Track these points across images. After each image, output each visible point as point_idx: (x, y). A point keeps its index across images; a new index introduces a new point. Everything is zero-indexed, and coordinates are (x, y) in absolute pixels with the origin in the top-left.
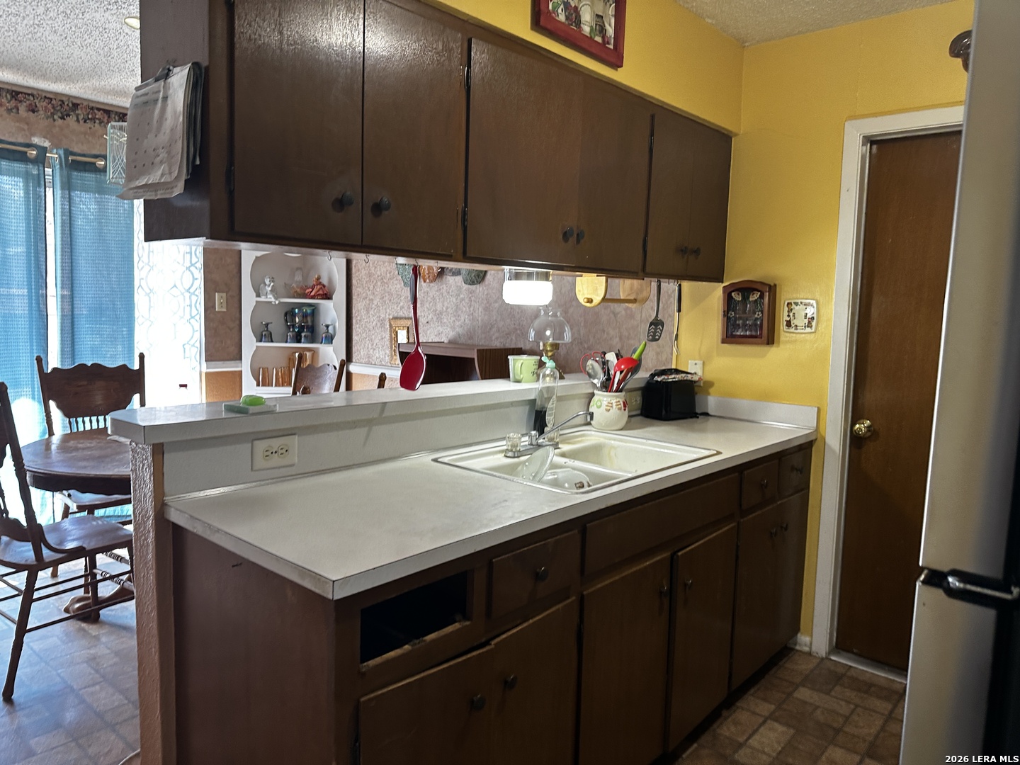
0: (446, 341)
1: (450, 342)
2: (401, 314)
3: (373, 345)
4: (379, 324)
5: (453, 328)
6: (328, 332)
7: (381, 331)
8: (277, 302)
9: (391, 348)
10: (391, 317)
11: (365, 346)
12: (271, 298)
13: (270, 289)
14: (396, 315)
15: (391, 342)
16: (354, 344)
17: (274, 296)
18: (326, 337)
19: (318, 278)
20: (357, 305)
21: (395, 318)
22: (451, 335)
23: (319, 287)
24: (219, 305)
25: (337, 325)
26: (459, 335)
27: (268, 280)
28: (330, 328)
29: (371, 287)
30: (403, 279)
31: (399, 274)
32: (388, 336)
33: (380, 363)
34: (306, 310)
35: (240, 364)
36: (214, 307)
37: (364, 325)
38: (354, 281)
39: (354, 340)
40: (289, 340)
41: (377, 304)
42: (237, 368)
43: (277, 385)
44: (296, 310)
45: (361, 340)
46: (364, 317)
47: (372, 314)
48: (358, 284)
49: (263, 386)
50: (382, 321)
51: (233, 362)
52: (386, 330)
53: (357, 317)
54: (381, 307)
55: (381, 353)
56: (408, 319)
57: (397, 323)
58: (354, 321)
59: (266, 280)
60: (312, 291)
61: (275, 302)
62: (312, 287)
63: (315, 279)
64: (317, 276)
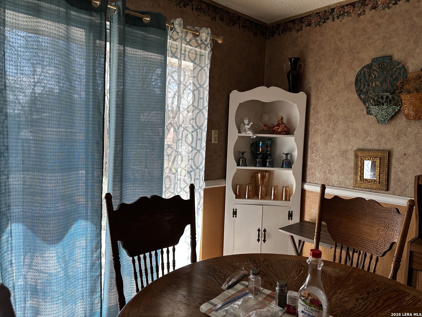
8: (255, 137)
10: (355, 149)
12: (250, 134)
13: (249, 127)
14: (362, 147)
15: (356, 169)
17: (252, 132)
18: (286, 162)
19: (282, 119)
20: (314, 139)
21: (361, 150)
23: (283, 126)
24: (214, 139)
25: (295, 153)
27: (247, 121)
28: (289, 157)
29: (331, 125)
30: (378, 117)
31: (369, 113)
32: (352, 164)
33: (339, 185)
34: (267, 142)
35: (224, 182)
36: (211, 140)
37: (321, 155)
38: (312, 121)
39: (308, 165)
40: (257, 165)
41: (338, 138)
42: (223, 184)
43: (249, 198)
44: (261, 142)
45: (316, 165)
46: (321, 148)
47: (331, 146)
48: (316, 122)
49: (240, 198)
50: (343, 152)
51: (220, 180)
52: (347, 159)
53: (313, 148)
54: (343, 141)
55: (340, 178)
56: (380, 151)
57: (366, 154)
58: (310, 151)
59: (245, 121)
60: (278, 129)
61: (253, 137)
62: (278, 125)
63: (280, 120)
64: (280, 118)
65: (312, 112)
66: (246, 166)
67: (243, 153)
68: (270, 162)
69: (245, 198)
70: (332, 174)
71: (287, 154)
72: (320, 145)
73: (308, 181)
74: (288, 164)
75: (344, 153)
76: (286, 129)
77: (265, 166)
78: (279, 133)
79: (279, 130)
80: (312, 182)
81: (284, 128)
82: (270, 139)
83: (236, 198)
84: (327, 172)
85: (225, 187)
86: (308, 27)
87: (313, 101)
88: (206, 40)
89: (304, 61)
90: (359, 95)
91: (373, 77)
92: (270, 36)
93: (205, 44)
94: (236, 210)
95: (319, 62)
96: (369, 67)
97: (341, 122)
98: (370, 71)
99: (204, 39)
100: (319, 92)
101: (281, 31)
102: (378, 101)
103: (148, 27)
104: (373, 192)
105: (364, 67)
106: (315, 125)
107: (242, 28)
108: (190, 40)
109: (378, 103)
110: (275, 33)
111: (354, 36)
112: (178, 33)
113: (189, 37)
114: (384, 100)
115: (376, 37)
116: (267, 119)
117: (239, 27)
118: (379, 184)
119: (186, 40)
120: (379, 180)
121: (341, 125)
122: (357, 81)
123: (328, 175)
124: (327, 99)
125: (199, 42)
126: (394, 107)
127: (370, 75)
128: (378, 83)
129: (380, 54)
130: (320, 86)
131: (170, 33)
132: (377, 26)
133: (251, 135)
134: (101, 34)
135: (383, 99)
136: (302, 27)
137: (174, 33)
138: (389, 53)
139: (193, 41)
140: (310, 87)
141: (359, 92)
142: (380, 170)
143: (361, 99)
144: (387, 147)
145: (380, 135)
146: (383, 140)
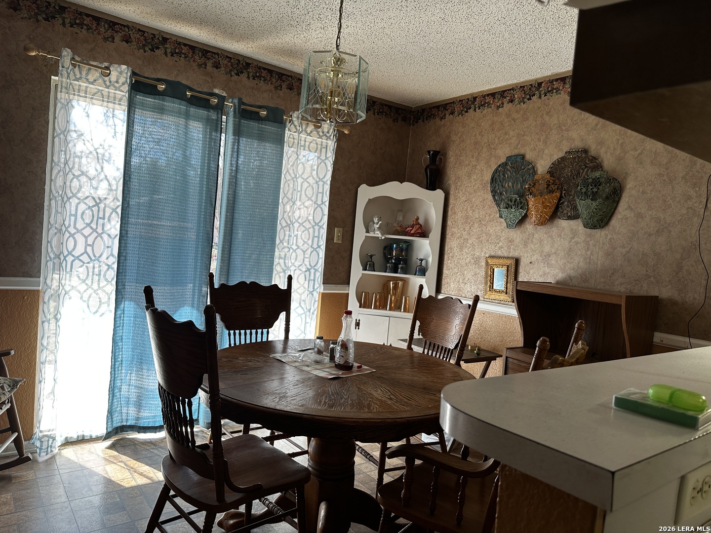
0: (553, 282)
1: (555, 282)
2: (500, 253)
3: (465, 279)
4: (473, 261)
5: (563, 270)
6: (421, 265)
7: (475, 268)
8: (383, 238)
10: (487, 255)
12: (378, 234)
13: (378, 226)
14: (493, 254)
15: (486, 277)
16: (445, 277)
17: (381, 232)
18: (419, 270)
19: (418, 219)
20: (451, 243)
21: (492, 257)
22: (560, 276)
23: (417, 226)
24: (337, 238)
25: (430, 260)
26: (569, 276)
27: (377, 219)
28: (424, 263)
29: (467, 228)
30: (507, 221)
31: (501, 217)
32: (482, 273)
34: (402, 246)
35: (348, 288)
36: (333, 239)
37: (456, 262)
38: (449, 223)
39: (444, 273)
40: (388, 270)
41: (473, 243)
42: (345, 290)
43: (375, 308)
44: (395, 245)
45: (451, 274)
46: (456, 254)
47: (466, 252)
48: (453, 225)
49: (364, 307)
50: (476, 258)
51: (342, 286)
52: (480, 267)
53: (449, 254)
54: (477, 246)
55: (473, 288)
56: (508, 258)
57: (495, 261)
58: (446, 257)
59: (374, 219)
60: (411, 230)
61: (381, 238)
62: (412, 226)
63: (414, 220)
64: (416, 218)
65: (450, 213)
66: (374, 271)
67: (371, 256)
68: (401, 268)
69: (371, 308)
70: (466, 284)
71: (421, 260)
72: (456, 250)
73: (443, 292)
74: (423, 272)
75: (477, 261)
76: (420, 231)
77: (396, 272)
78: (412, 235)
79: (412, 232)
80: (446, 292)
81: (418, 229)
82: (405, 241)
83: (360, 307)
84: (461, 281)
85: (348, 294)
86: (451, 115)
87: (452, 201)
88: (328, 132)
89: (445, 155)
90: (494, 196)
91: (507, 177)
92: (414, 122)
93: (326, 136)
94: (359, 320)
95: (460, 157)
96: (504, 165)
97: (476, 225)
98: (504, 170)
99: (326, 130)
100: (457, 191)
101: (425, 117)
102: (508, 204)
103: (265, 120)
104: (501, 304)
105: (499, 166)
106: (452, 228)
107: (378, 114)
108: (311, 132)
109: (508, 207)
110: (419, 119)
111: (493, 130)
112: (295, 126)
113: (311, 127)
114: (513, 202)
115: (511, 133)
116: (401, 218)
117: (374, 114)
118: (506, 294)
119: (306, 132)
120: (506, 291)
121: (476, 229)
122: (493, 180)
123: (462, 285)
124: (464, 199)
125: (321, 134)
126: (521, 210)
127: (504, 175)
128: (510, 184)
129: (516, 152)
130: (459, 184)
131: (288, 125)
132: (513, 122)
133: (380, 235)
134: (217, 127)
135: (511, 202)
136: (445, 115)
137: (292, 126)
138: (522, 152)
139: (315, 132)
140: (449, 184)
141: (494, 192)
142: (507, 279)
143: (495, 200)
144: (516, 254)
145: (510, 241)
146: (512, 247)
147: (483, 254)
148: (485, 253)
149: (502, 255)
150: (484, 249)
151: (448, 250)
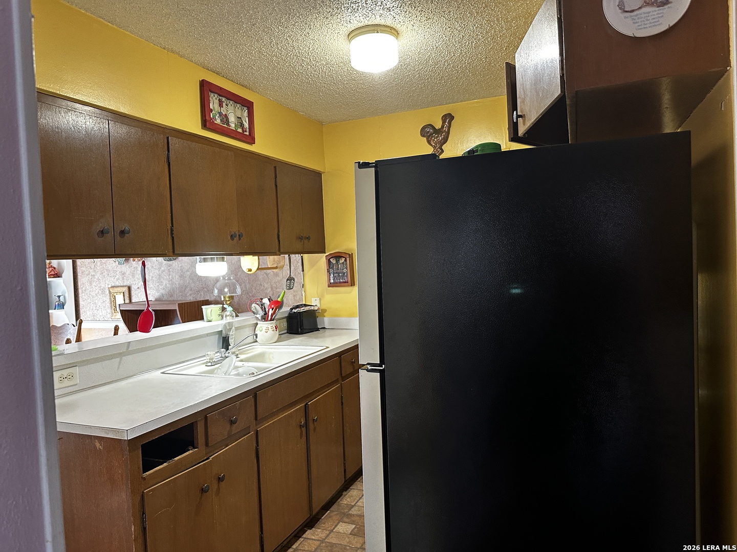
0: (153, 300)
1: (156, 300)
2: (117, 284)
3: (96, 306)
4: (100, 292)
5: (158, 290)
6: (59, 301)
7: (103, 297)
9: (111, 307)
10: (110, 286)
11: (90, 308)
14: (113, 285)
15: (111, 303)
16: (81, 307)
18: (58, 304)
19: (50, 263)
20: (82, 280)
21: (113, 287)
23: (50, 269)
25: (67, 295)
26: (162, 295)
28: (62, 299)
33: (103, 319)
37: (88, 294)
39: (80, 304)
45: (86, 304)
54: (102, 280)
55: (103, 312)
56: (123, 286)
57: (116, 290)
58: (80, 291)
70: (98, 310)
71: (59, 297)
72: (87, 285)
74: (62, 306)
76: (53, 273)
81: (51, 272)
106: (81, 267)
123: (96, 312)
144: (127, 283)
145: (123, 274)
146: (125, 278)
147: (107, 286)
148: (108, 285)
149: (119, 285)
150: (107, 282)
151: (81, 285)
